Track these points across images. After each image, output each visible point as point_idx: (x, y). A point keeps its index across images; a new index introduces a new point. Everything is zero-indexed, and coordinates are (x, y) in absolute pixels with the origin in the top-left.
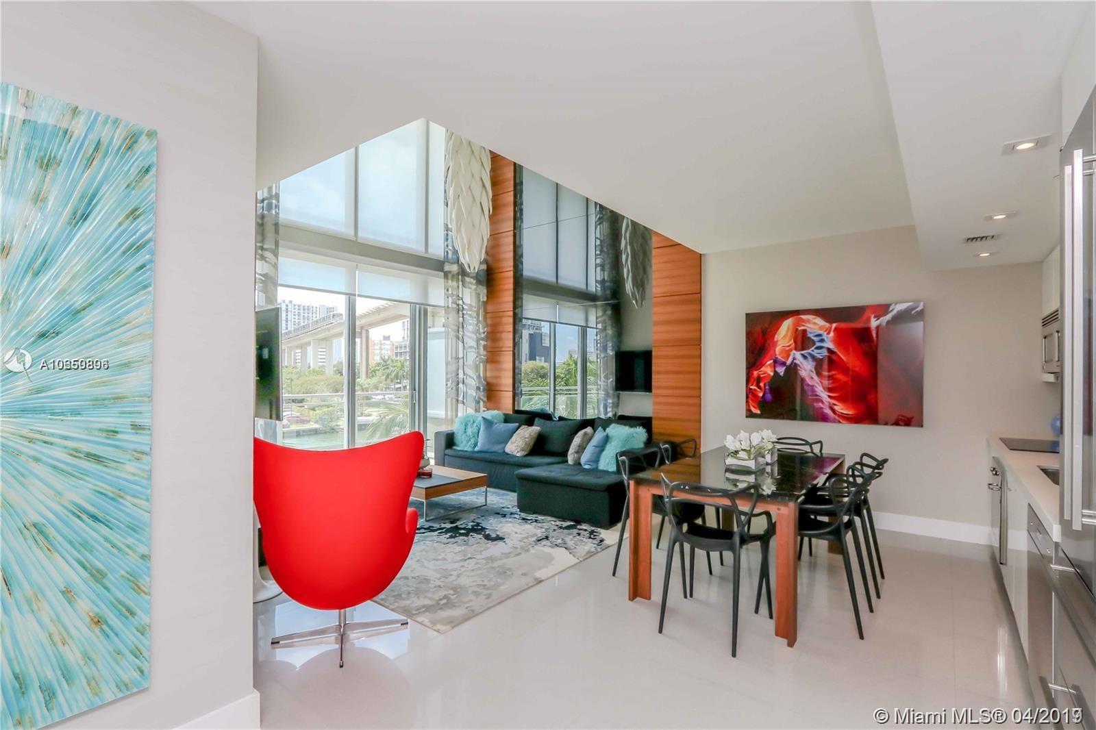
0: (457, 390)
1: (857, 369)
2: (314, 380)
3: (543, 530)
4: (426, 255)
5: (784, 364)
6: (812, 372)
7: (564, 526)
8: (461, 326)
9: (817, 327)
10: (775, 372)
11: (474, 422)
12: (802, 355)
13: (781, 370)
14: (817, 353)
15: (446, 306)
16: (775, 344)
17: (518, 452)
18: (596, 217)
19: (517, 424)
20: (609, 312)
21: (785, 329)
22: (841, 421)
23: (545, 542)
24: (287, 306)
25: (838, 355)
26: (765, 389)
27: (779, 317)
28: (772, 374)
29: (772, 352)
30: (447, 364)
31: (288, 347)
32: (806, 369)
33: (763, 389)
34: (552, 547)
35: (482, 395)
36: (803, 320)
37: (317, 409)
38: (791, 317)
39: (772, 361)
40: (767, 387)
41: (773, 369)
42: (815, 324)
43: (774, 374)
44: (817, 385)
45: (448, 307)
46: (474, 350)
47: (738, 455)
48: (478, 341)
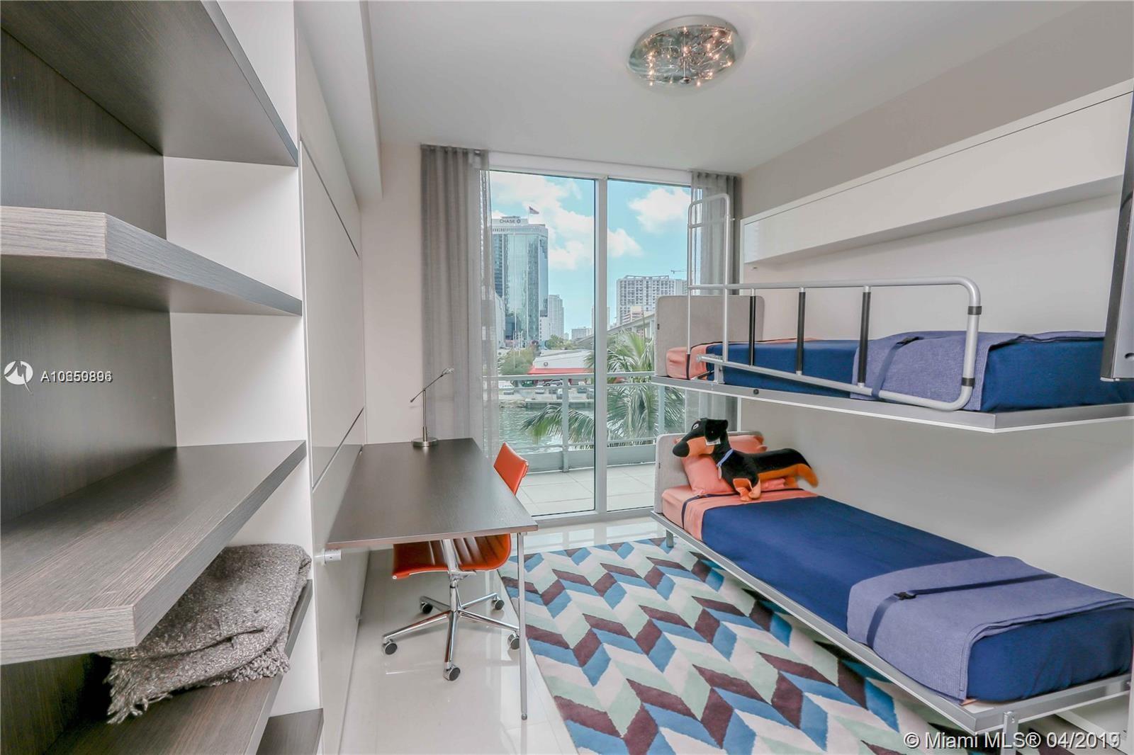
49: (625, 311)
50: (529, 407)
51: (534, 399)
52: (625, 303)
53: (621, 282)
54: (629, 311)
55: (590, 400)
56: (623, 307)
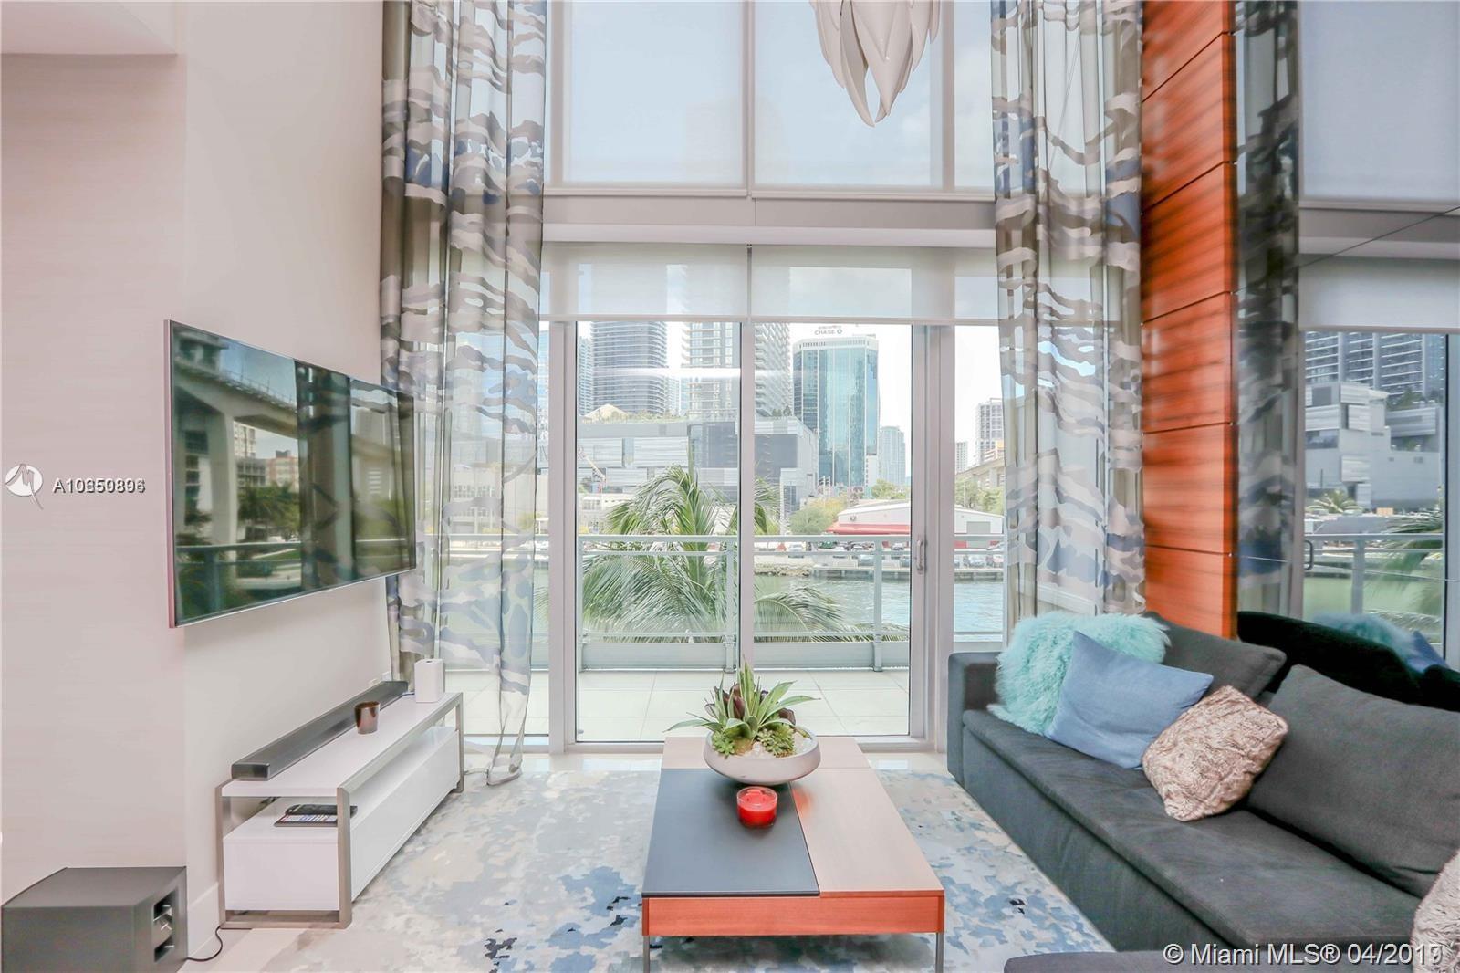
0: (1036, 542)
8: (1045, 364)
11: (1055, 643)
19: (1207, 678)
45: (1009, 317)
48: (1113, 403)
49: (988, 447)
50: (818, 575)
51: (826, 565)
52: (988, 436)
53: (982, 407)
54: (993, 447)
55: (904, 569)
56: (986, 441)
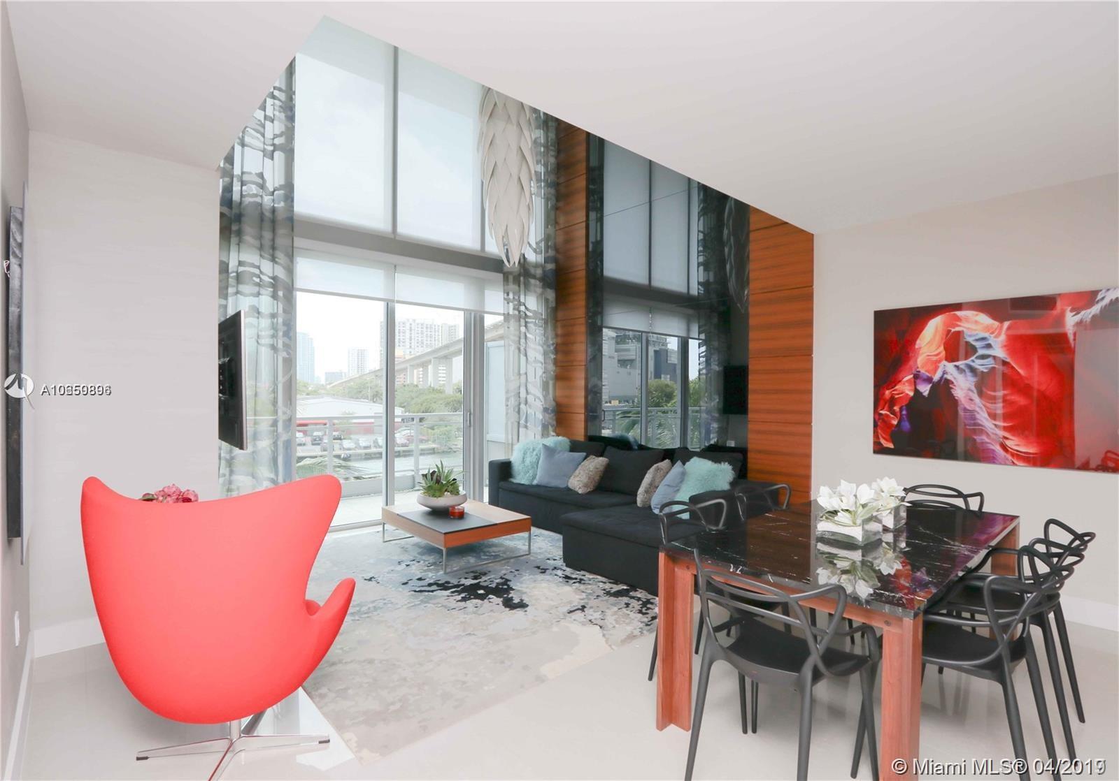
0: (519, 412)
1: (1043, 388)
2: (434, 398)
3: (584, 595)
4: (483, 255)
5: (929, 380)
6: (972, 391)
7: (613, 591)
8: (522, 336)
9: (979, 327)
10: (917, 391)
11: (534, 450)
12: (957, 367)
13: (925, 389)
14: (978, 364)
15: (506, 313)
16: (916, 352)
17: (580, 488)
18: (699, 207)
19: (585, 454)
20: (715, 320)
21: (932, 331)
22: (1015, 462)
23: (579, 614)
24: (411, 324)
25: (1013, 367)
26: (901, 415)
27: (923, 314)
28: (911, 394)
29: (911, 363)
30: (507, 381)
31: (411, 366)
32: (963, 387)
33: (899, 414)
34: (583, 624)
35: (550, 418)
36: (958, 319)
37: (436, 427)
38: (941, 314)
39: (912, 376)
40: (904, 412)
41: (913, 388)
42: (976, 322)
43: (915, 394)
44: (977, 409)
45: (508, 314)
46: (540, 365)
47: (836, 518)
48: (545, 354)
